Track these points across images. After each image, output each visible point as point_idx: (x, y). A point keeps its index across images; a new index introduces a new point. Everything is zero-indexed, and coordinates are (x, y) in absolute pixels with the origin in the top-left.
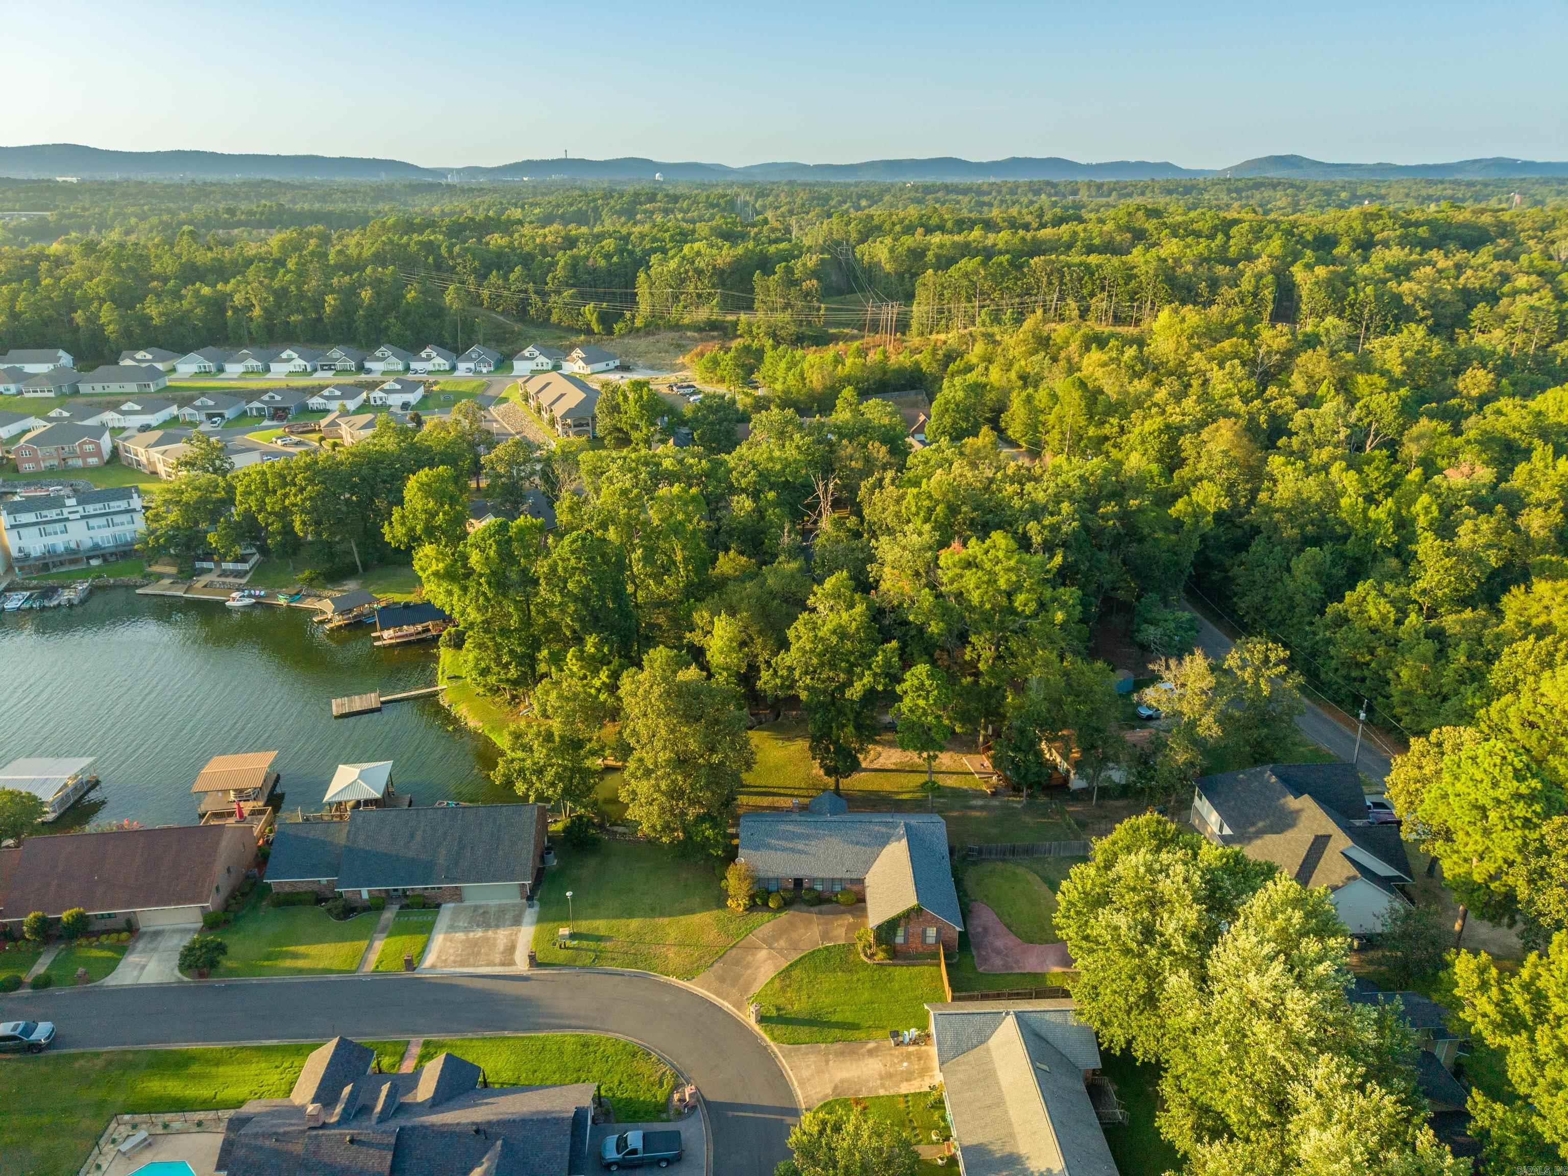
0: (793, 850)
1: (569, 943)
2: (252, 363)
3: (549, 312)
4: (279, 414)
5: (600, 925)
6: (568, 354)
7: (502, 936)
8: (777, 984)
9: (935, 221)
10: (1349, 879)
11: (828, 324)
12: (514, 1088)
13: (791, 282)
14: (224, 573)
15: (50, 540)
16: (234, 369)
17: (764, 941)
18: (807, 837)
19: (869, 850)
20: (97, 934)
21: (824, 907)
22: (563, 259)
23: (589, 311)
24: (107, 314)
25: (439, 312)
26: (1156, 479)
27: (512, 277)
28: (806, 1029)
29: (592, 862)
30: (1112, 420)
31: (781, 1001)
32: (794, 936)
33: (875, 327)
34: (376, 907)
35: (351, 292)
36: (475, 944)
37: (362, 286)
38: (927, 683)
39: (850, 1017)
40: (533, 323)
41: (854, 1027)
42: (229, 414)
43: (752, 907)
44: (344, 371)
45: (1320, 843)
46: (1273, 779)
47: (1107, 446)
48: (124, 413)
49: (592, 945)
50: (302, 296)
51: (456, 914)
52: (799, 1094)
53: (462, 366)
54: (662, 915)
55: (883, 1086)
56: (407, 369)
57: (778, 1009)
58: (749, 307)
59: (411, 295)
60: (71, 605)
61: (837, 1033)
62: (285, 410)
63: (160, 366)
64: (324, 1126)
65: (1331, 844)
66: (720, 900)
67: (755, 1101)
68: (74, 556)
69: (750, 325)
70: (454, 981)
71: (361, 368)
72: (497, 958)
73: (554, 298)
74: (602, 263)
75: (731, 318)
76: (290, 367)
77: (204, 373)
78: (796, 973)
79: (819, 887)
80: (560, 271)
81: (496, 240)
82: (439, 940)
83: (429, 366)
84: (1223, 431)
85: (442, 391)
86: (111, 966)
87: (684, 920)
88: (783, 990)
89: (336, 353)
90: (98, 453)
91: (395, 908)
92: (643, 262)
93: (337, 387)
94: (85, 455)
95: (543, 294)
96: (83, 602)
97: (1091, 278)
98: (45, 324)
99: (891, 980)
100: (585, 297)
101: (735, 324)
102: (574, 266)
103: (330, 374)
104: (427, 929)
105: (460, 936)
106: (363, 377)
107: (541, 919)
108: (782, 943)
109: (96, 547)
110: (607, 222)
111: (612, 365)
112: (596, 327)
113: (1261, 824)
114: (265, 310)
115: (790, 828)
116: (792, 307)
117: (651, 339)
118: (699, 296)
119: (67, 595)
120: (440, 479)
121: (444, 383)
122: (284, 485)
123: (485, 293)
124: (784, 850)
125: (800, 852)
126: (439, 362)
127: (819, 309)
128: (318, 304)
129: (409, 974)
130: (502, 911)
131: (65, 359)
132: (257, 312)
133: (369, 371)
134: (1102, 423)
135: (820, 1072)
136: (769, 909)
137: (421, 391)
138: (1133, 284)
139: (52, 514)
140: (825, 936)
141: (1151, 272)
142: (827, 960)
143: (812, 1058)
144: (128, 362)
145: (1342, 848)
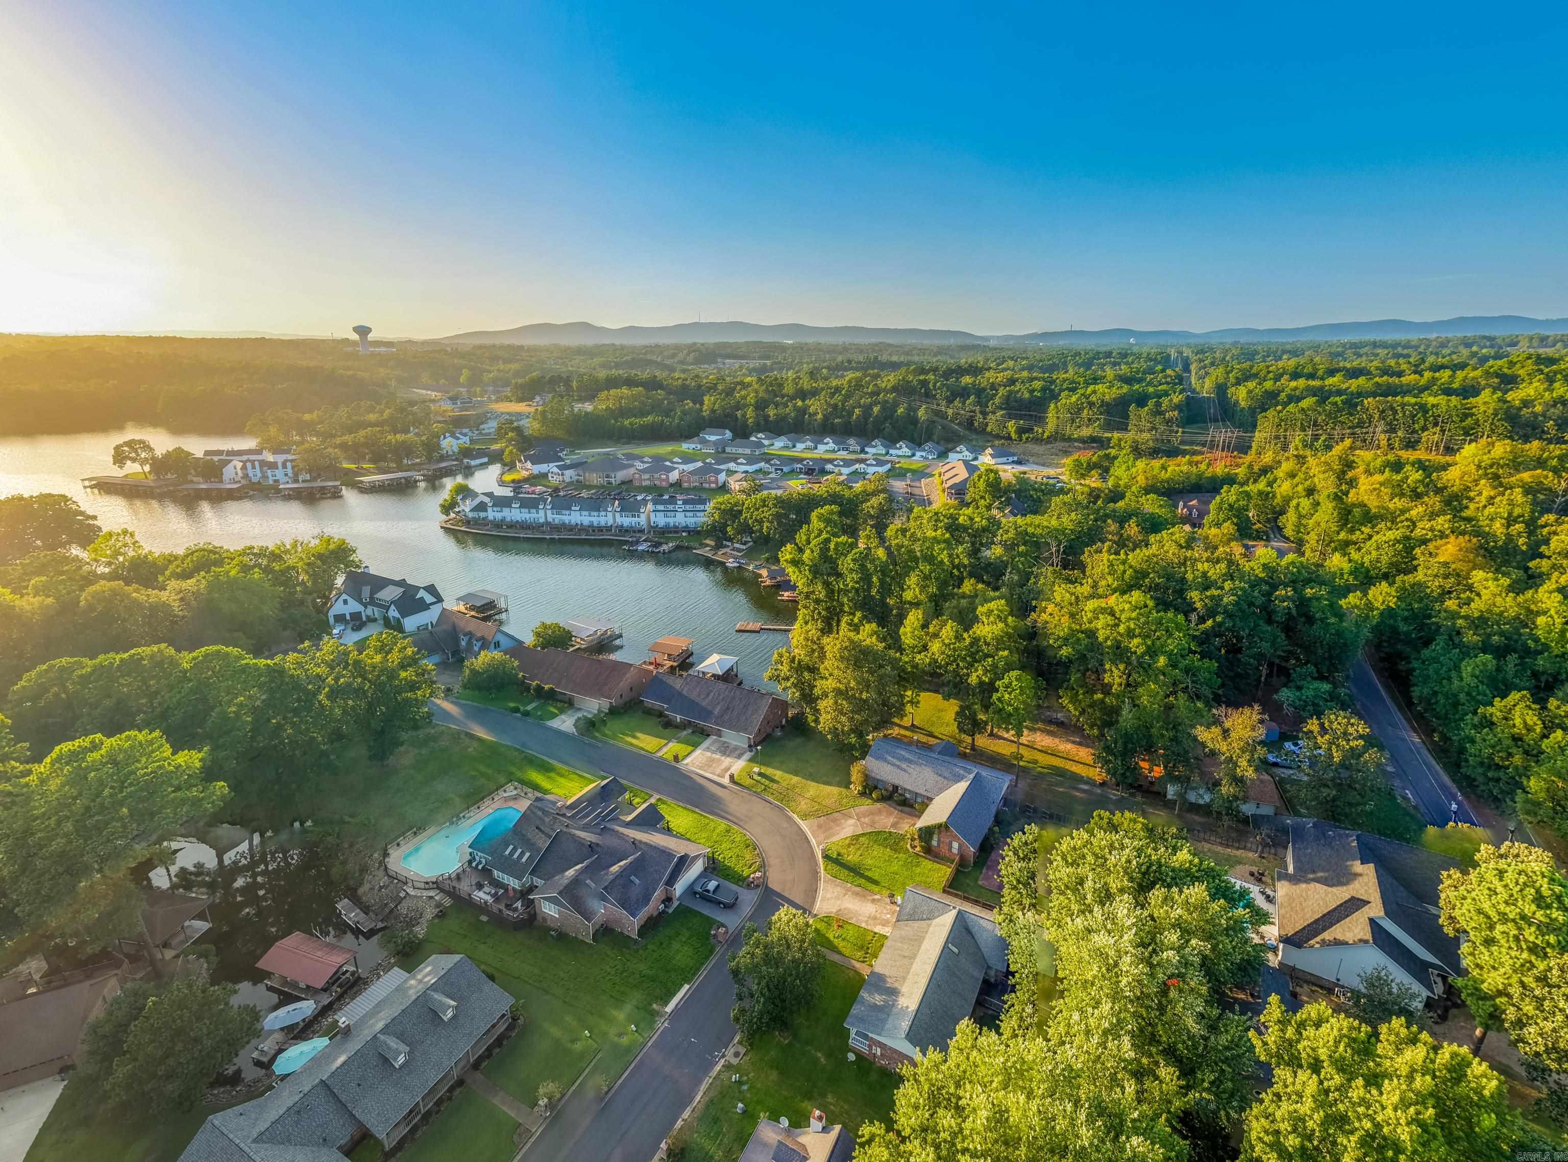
0: (899, 767)
1: (756, 777)
2: (809, 444)
3: (987, 424)
4: (809, 472)
5: (778, 774)
6: (984, 450)
7: (727, 761)
8: (847, 842)
9: (1308, 369)
10: (1361, 940)
11: (1183, 442)
12: (680, 836)
13: (1158, 412)
14: (733, 549)
15: (668, 520)
16: (800, 446)
17: (857, 815)
18: (911, 762)
19: (946, 782)
20: (557, 701)
21: (906, 809)
22: (1002, 391)
23: (1012, 426)
24: (750, 413)
25: (914, 421)
26: (1346, 577)
27: (968, 402)
28: (847, 872)
29: (799, 740)
30: (1363, 529)
31: (843, 851)
32: (877, 818)
33: (1212, 446)
34: (683, 726)
35: (867, 409)
36: (713, 760)
37: (876, 405)
38: (1014, 683)
39: (876, 877)
40: (976, 431)
41: (876, 882)
42: (786, 469)
43: (862, 794)
44: (854, 452)
45: (1354, 904)
46: (1355, 844)
47: (1352, 550)
48: (738, 464)
49: (767, 782)
50: (843, 409)
51: (715, 741)
52: (818, 904)
53: (918, 454)
54: (813, 780)
55: (866, 922)
56: (887, 453)
57: (839, 854)
58: (1124, 428)
59: (900, 411)
60: (664, 553)
61: (863, 881)
62: (813, 470)
63: (766, 442)
64: (564, 815)
65: (1366, 909)
66: (847, 784)
67: (791, 898)
68: (676, 530)
69: (1120, 440)
70: (693, 776)
71: (863, 451)
72: (718, 771)
73: (990, 416)
74: (1027, 395)
75: (1106, 435)
76: (827, 447)
77: (786, 447)
78: (862, 839)
79: (908, 796)
80: (997, 400)
81: (967, 380)
82: (698, 752)
83: (900, 453)
84: (1449, 546)
85: (900, 468)
86: (554, 716)
87: (822, 786)
88: (849, 846)
89: (852, 441)
90: (716, 482)
91: (690, 731)
92: (1055, 397)
93: (842, 460)
94: (710, 483)
95: (984, 414)
96: (670, 552)
97: (1424, 416)
98: (726, 416)
99: (917, 866)
100: (1010, 417)
101: (1109, 439)
102: (1007, 398)
103: (845, 453)
104: (696, 745)
105: (709, 754)
106: (863, 456)
107: (751, 760)
108: (866, 820)
109: (687, 527)
110: (1071, 371)
111: (1011, 459)
112: (1013, 436)
113: (1320, 874)
114: (824, 415)
115: (903, 753)
116: (1156, 429)
117: (1049, 446)
118: (1089, 420)
119: (665, 547)
120: (832, 513)
121: (904, 464)
122: (764, 506)
123: (950, 412)
124: (893, 765)
125: (902, 769)
126: (906, 451)
127: (1177, 432)
128: (850, 413)
129: (674, 764)
130: (736, 748)
131: (728, 434)
132: (820, 416)
133: (867, 453)
134: (1352, 531)
135: (837, 898)
136: (872, 799)
137: (889, 466)
138: (1469, 421)
139: (671, 507)
140: (894, 825)
141: (1491, 411)
142: (885, 839)
143: (839, 889)
144: (753, 439)
145: (1372, 915)
